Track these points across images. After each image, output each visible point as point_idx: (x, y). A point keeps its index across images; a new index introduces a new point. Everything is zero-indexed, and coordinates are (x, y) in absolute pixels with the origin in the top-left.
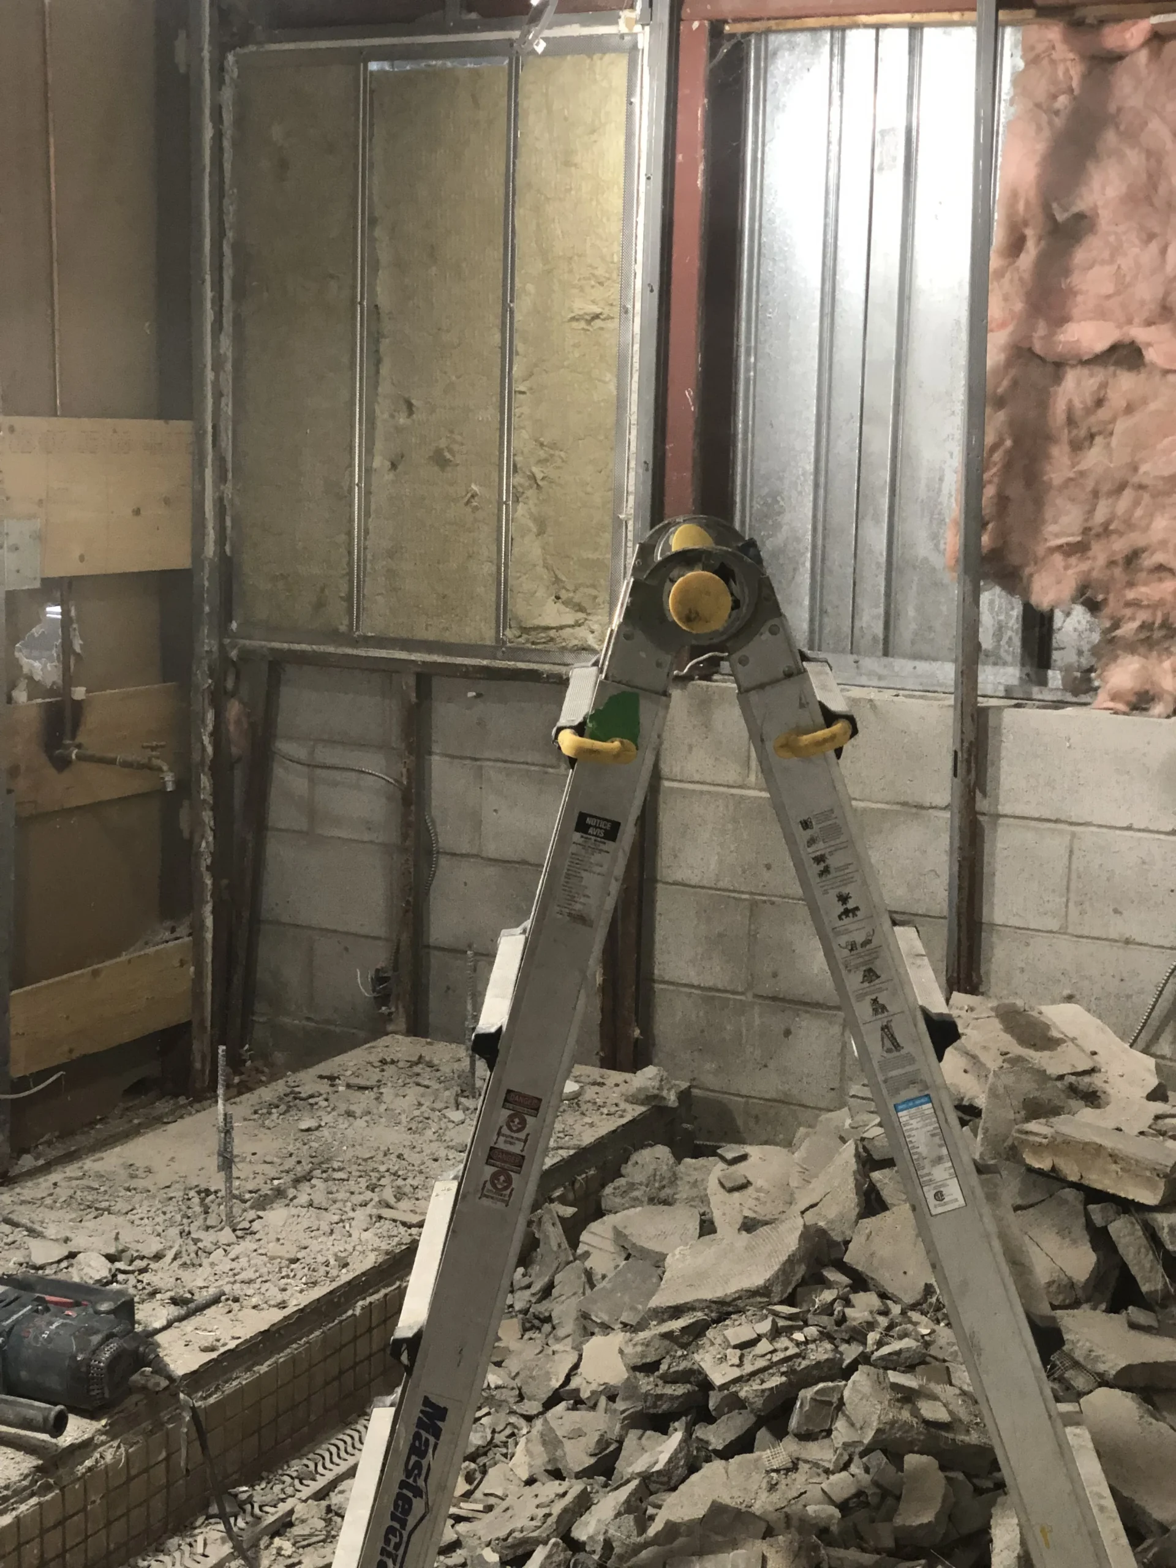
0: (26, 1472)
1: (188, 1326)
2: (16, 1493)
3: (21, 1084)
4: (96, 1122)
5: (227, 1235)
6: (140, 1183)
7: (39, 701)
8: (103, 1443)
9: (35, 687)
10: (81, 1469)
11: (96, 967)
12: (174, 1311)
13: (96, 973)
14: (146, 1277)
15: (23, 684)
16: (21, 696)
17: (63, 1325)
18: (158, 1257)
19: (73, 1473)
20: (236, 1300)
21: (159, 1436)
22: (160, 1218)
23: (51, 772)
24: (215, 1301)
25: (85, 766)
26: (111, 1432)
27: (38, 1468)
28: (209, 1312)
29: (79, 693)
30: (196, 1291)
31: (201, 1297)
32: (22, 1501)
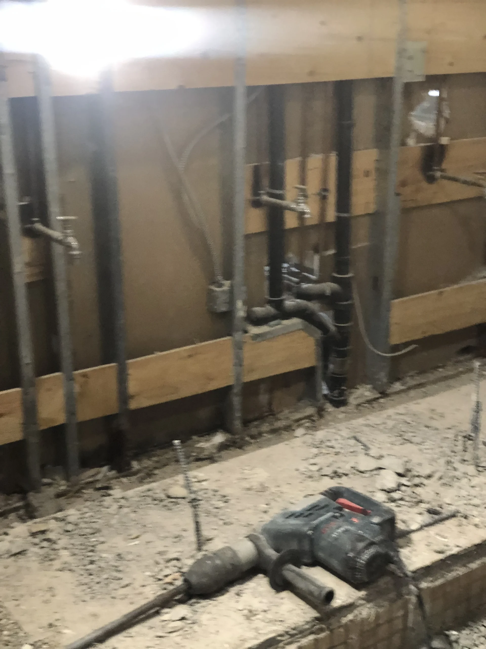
0: (308, 619)
1: (433, 531)
2: (301, 632)
3: (396, 348)
4: (439, 367)
5: (471, 469)
6: (434, 424)
7: (423, 145)
8: (362, 605)
9: (420, 137)
10: (344, 620)
11: (441, 290)
12: (427, 518)
13: (441, 293)
14: (418, 490)
15: (413, 135)
16: (411, 142)
17: (346, 531)
18: (429, 477)
19: (339, 622)
20: (466, 517)
21: (400, 602)
22: (438, 450)
23: (425, 184)
24: (453, 516)
25: (445, 182)
26: (368, 599)
27: (317, 619)
28: (447, 523)
29: (444, 140)
30: (445, 506)
31: (446, 511)
32: (304, 636)
